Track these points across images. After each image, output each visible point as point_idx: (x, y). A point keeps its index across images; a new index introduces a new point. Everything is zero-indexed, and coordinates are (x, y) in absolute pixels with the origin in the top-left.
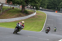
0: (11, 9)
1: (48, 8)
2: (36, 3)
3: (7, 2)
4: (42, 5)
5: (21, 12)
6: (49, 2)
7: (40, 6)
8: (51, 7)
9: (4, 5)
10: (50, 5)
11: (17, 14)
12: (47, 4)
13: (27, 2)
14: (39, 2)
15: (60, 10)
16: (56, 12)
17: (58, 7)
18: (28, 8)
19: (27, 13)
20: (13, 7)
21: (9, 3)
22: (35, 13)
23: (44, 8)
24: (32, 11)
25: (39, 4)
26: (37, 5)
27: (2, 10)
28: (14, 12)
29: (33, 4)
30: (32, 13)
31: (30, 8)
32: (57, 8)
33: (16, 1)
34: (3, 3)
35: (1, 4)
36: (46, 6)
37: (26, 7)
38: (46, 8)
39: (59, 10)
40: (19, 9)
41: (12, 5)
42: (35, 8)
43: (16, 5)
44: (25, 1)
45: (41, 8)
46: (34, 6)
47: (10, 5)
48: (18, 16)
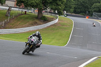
0: (22, 14)
1: (75, 12)
2: (57, 5)
3: (17, 5)
4: (67, 8)
5: (37, 18)
6: (77, 3)
7: (64, 10)
8: (79, 10)
9: (12, 8)
10: (79, 8)
11: (31, 22)
12: (74, 6)
13: (45, 4)
14: (62, 3)
15: (92, 15)
16: (87, 18)
17: (90, 10)
18: (47, 12)
19: (46, 20)
20: (26, 12)
21: (19, 6)
22: (57, 20)
23: (70, 12)
24: (52, 17)
25: (63, 7)
26: (60, 7)
27: (10, 16)
28: (27, 18)
29: (54, 7)
30: (52, 19)
31: (50, 13)
32: (89, 12)
33: (29, 3)
34: (11, 5)
35: (8, 8)
36: (72, 10)
37: (44, 11)
38: (73, 13)
39: (90, 15)
40: (33, 14)
41: (24, 9)
42: (56, 12)
43: (29, 8)
44: (43, 3)
45: (65, 12)
46: (55, 10)
47: (21, 8)
48: (32, 25)
